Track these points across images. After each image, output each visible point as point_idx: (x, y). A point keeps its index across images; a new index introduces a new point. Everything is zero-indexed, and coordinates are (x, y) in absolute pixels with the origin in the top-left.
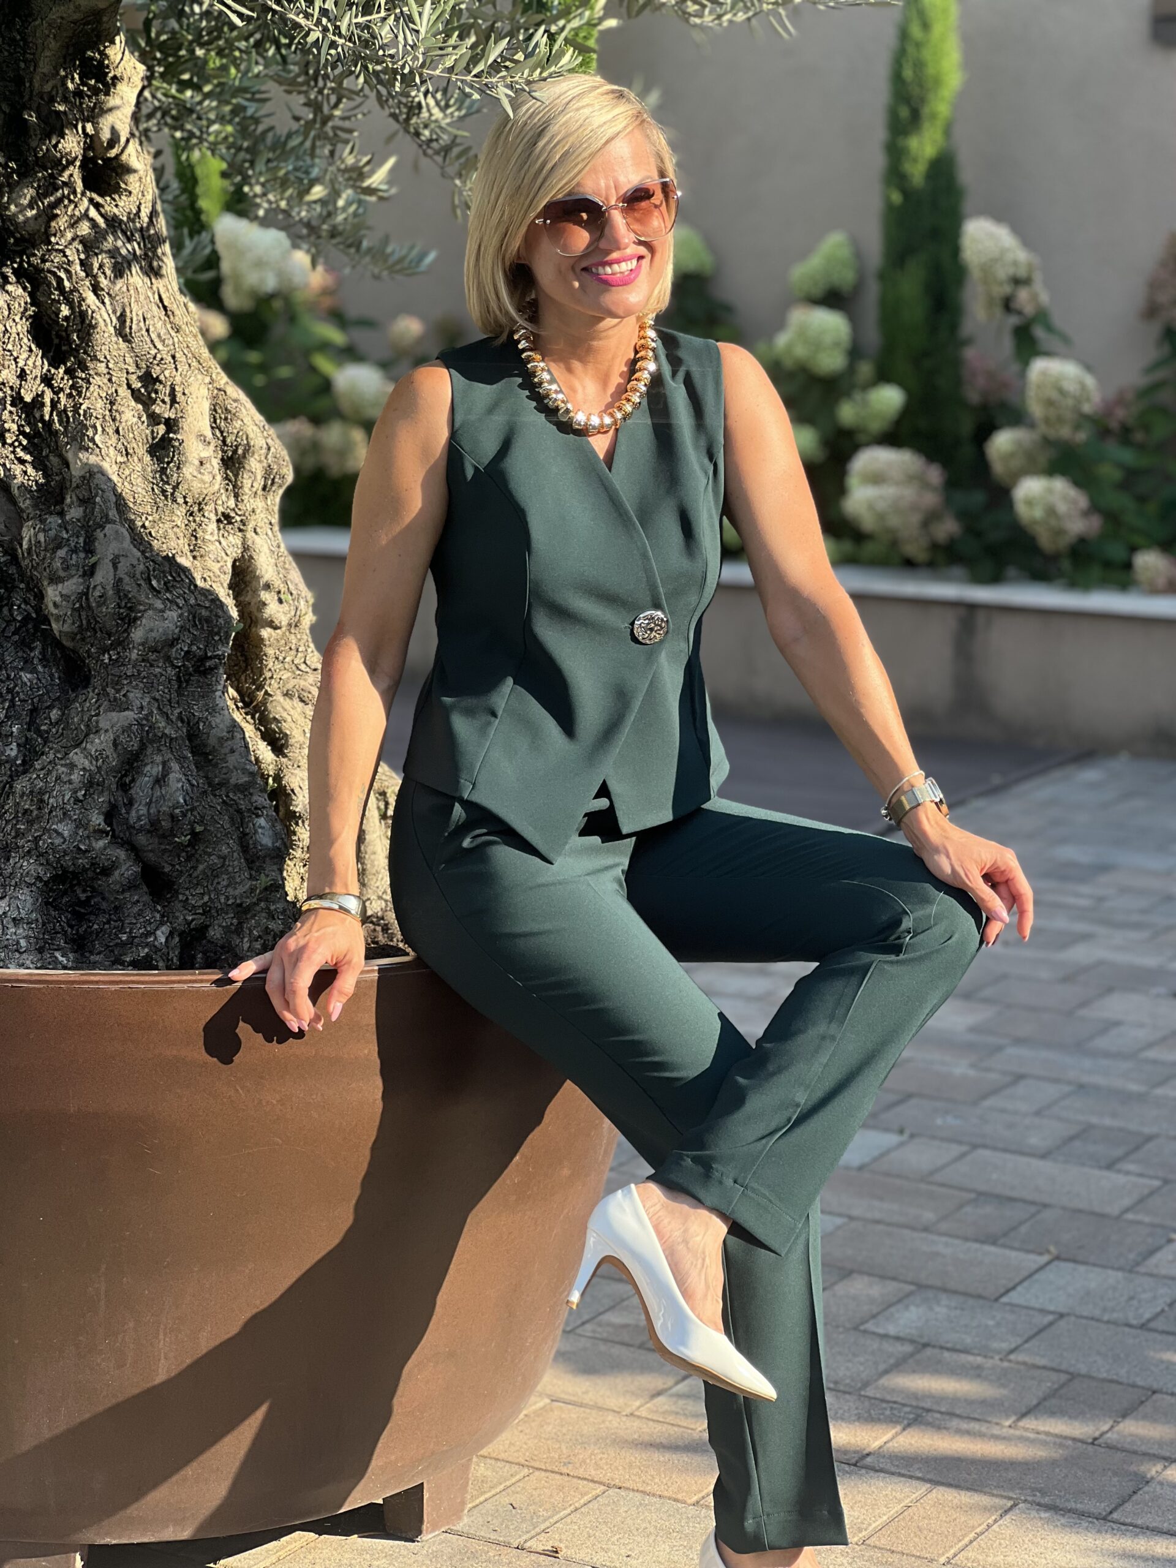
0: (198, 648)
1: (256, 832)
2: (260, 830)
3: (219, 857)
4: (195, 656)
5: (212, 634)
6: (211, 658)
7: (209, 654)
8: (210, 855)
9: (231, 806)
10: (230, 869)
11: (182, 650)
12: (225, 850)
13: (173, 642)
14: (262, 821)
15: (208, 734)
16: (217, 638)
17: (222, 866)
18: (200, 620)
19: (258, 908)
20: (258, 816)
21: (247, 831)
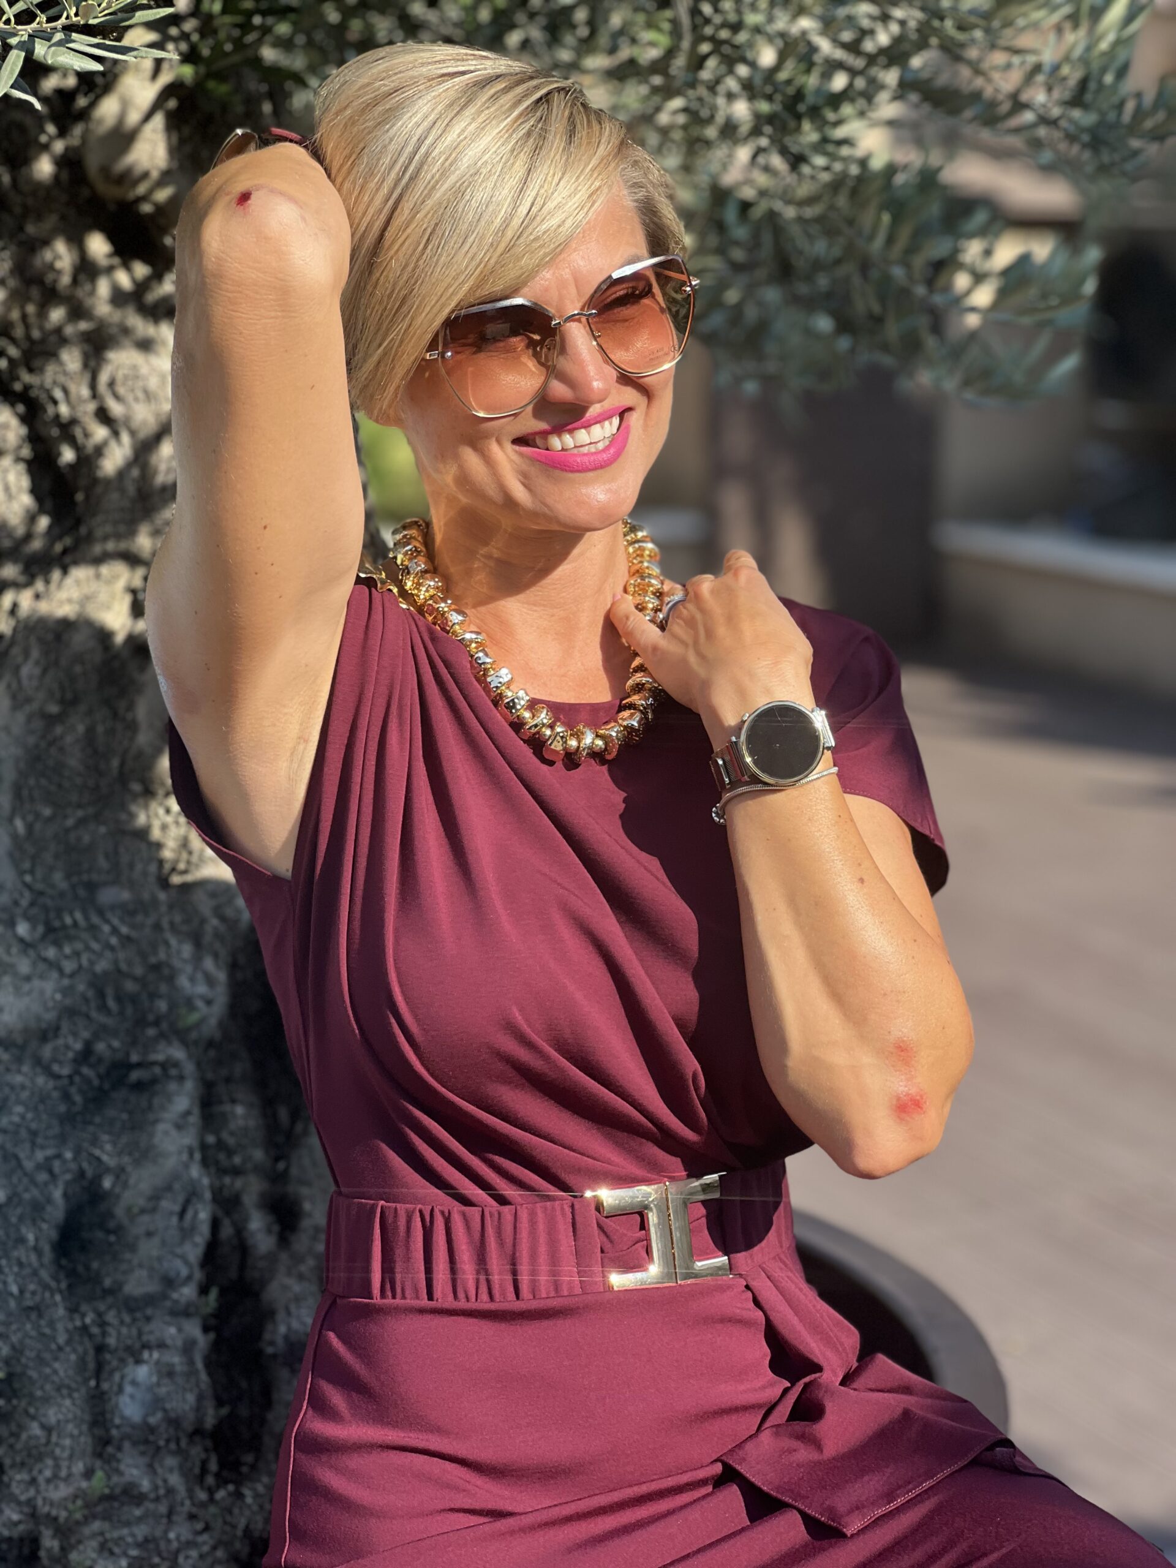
0: (110, 1046)
1: (120, 1390)
2: (128, 1389)
3: (43, 1426)
4: (100, 1060)
5: (141, 1022)
6: (139, 1065)
7: (134, 1058)
8: (33, 1418)
9: (91, 1336)
10: (58, 1451)
11: (67, 1047)
12: (52, 1415)
13: (46, 1034)
14: (142, 1372)
15: (118, 1197)
16: (151, 1032)
17: (48, 1442)
18: (119, 999)
19: (87, 1531)
20: (138, 1361)
21: (105, 1386)
